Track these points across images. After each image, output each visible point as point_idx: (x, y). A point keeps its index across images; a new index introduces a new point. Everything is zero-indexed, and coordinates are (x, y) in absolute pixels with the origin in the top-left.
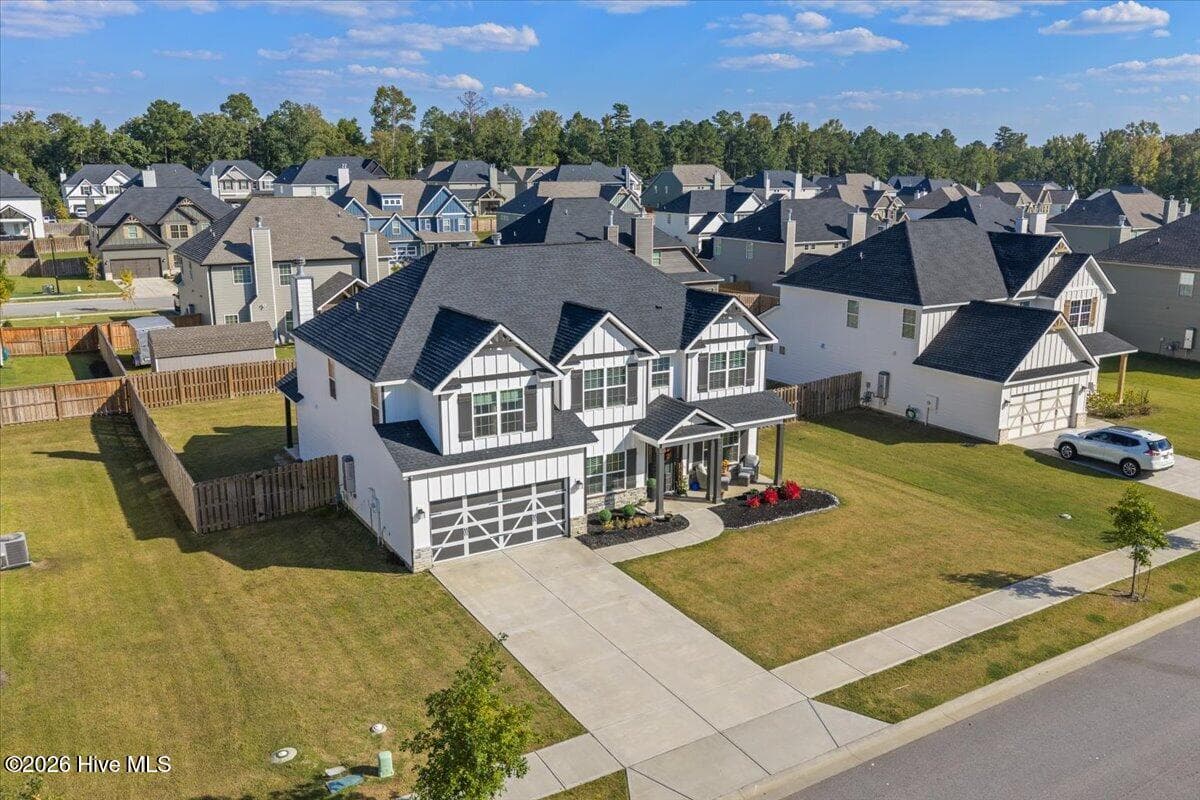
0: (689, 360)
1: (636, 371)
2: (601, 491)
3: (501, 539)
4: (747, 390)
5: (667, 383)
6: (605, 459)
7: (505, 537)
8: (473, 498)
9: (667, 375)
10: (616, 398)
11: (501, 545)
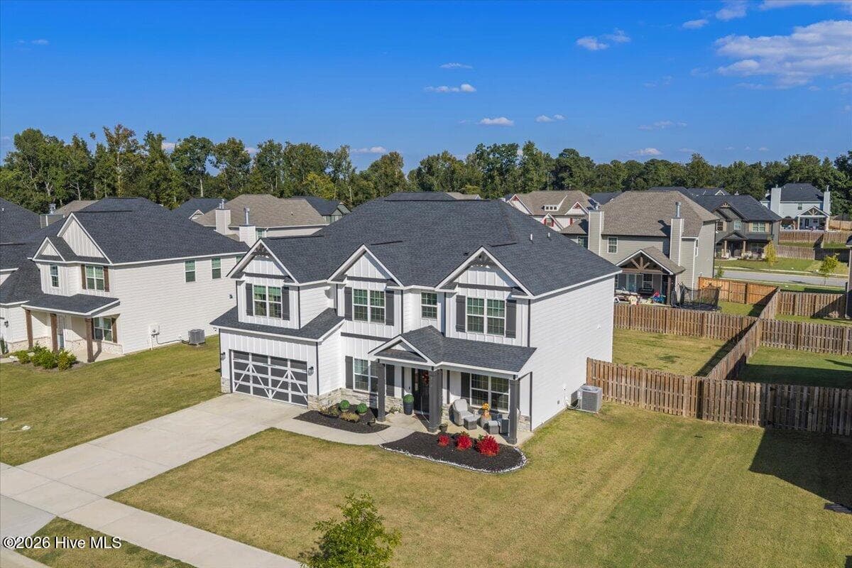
0: (447, 299)
1: (393, 297)
2: (368, 390)
3: (270, 391)
4: (506, 341)
5: (435, 316)
6: (369, 364)
7: (273, 391)
8: (257, 357)
9: (435, 309)
10: (377, 316)
11: (270, 396)
